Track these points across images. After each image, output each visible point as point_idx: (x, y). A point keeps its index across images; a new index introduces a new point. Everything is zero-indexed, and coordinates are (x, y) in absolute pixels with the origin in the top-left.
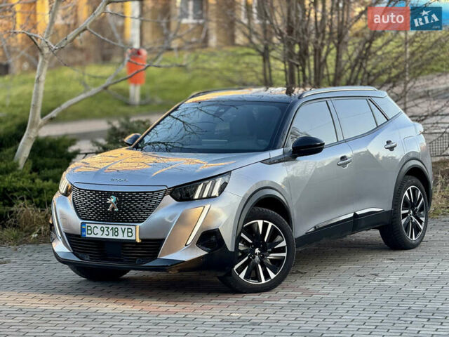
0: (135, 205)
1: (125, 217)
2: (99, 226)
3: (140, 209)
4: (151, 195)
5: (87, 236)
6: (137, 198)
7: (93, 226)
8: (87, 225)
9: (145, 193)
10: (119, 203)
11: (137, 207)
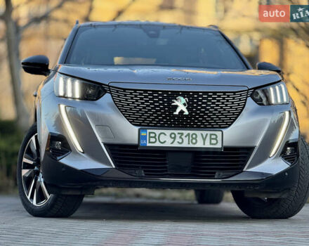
5: (148, 145)
7: (158, 132)
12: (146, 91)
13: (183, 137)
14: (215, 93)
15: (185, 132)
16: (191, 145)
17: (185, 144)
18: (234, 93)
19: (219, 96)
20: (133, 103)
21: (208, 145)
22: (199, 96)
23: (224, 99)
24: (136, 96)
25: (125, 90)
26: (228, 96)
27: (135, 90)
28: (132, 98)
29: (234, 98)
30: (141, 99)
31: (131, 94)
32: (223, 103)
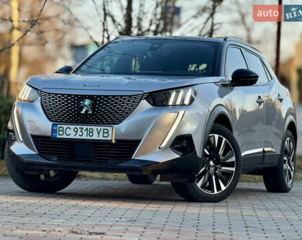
0: (111, 108)
1: (100, 119)
2: (72, 127)
3: (116, 112)
4: (127, 98)
6: (113, 101)
8: (58, 126)
9: (121, 96)
10: (93, 106)
11: (113, 110)
12: (63, 95)
13: (83, 131)
14: (114, 96)
15: (85, 127)
16: (89, 138)
17: (84, 137)
18: (130, 96)
19: (117, 99)
20: (54, 104)
21: (101, 138)
22: (101, 99)
23: (120, 101)
24: (56, 99)
25: (49, 94)
26: (124, 99)
27: (56, 94)
28: (53, 100)
29: (129, 101)
30: (60, 101)
31: (53, 97)
32: (119, 105)
